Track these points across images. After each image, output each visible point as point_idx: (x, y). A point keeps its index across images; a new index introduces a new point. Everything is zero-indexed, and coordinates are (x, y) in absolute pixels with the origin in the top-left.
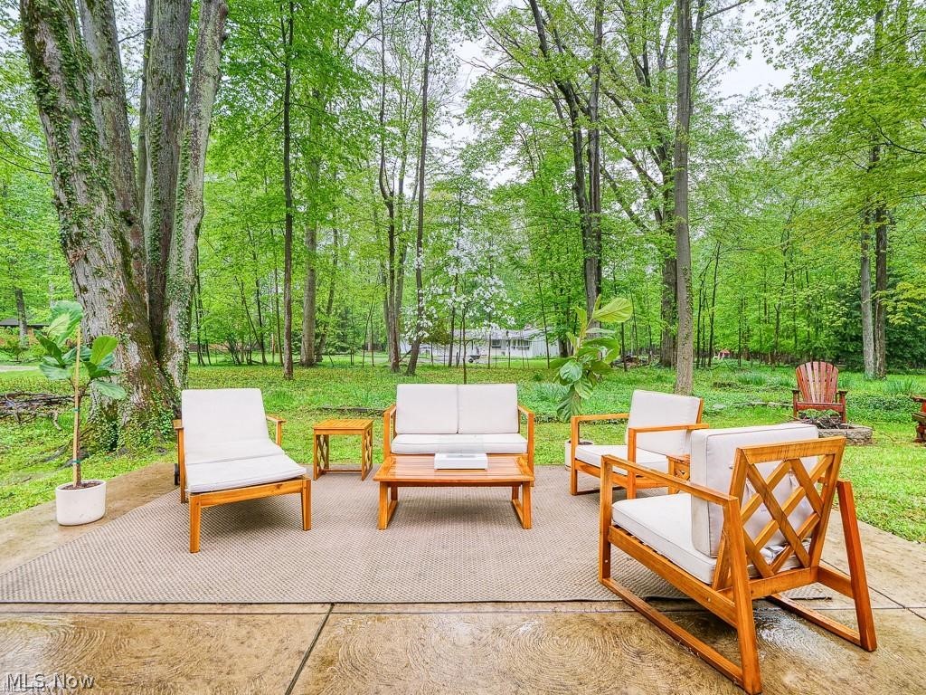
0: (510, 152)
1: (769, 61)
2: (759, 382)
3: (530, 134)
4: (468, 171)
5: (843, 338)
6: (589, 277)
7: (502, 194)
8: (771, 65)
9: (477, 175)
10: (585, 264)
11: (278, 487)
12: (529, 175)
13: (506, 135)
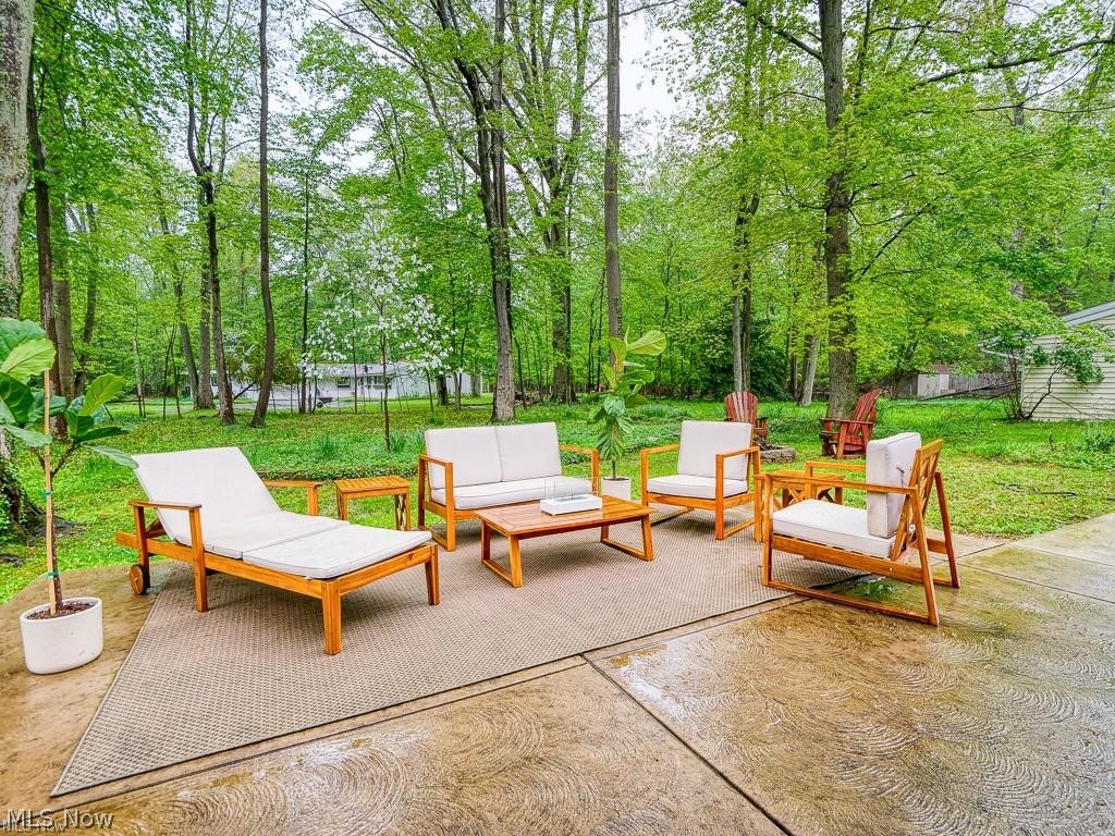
0: (362, 134)
1: (670, 91)
2: (661, 415)
3: (389, 114)
4: (314, 152)
5: (713, 369)
6: (499, 302)
7: (354, 187)
8: (672, 96)
9: (325, 158)
10: (495, 286)
11: (410, 557)
12: (387, 164)
13: (354, 111)
